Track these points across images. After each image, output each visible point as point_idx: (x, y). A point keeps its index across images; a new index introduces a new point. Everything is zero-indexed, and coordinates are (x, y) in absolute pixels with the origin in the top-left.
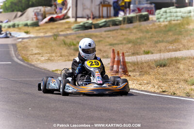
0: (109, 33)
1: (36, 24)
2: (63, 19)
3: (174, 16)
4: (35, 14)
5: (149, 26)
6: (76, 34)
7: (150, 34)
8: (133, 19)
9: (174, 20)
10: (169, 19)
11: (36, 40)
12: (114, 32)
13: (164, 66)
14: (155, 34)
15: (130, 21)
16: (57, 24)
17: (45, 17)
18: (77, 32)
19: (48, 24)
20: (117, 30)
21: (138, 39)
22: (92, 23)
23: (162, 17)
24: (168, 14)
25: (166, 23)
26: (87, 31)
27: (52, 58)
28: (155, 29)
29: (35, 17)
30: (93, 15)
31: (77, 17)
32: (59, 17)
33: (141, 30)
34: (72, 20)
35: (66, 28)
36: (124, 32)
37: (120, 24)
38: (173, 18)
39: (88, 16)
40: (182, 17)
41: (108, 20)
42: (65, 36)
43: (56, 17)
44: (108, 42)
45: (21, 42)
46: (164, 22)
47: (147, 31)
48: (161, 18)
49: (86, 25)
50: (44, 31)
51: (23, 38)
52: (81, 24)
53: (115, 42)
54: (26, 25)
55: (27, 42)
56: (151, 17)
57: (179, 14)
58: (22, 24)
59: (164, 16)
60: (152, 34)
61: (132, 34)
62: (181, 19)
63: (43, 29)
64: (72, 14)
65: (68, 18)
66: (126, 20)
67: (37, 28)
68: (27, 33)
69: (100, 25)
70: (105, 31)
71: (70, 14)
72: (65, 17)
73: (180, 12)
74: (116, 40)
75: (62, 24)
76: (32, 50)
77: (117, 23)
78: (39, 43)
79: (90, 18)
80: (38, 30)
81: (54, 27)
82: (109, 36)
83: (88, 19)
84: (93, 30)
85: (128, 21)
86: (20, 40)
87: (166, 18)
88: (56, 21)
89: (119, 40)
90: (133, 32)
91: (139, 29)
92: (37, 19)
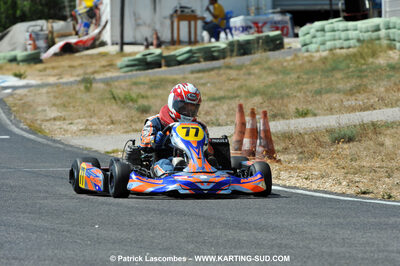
0: (201, 75)
1: (34, 59)
2: (93, 46)
3: (340, 39)
4: (30, 36)
5: (286, 61)
6: (130, 77)
7: (294, 76)
8: (251, 46)
9: (342, 48)
10: (329, 44)
11: (44, 90)
12: (212, 73)
13: (350, 140)
14: (305, 77)
15: (244, 49)
16: (81, 57)
17: (53, 43)
18: (130, 73)
19: (60, 58)
20: (219, 68)
21: (270, 86)
22: (160, 55)
23: (314, 40)
24: (328, 35)
25: (325, 54)
26: (150, 71)
27: (94, 127)
28: (301, 66)
29: (31, 42)
30: (158, 38)
31: (123, 44)
32: (84, 42)
33: (270, 68)
34: (112, 49)
35: (104, 66)
36: (233, 73)
37: (224, 58)
38: (338, 43)
39: (146, 40)
40: (359, 40)
41: (194, 48)
42: (107, 82)
43: (76, 43)
44: (205, 94)
45: (11, 95)
46: (318, 51)
47: (285, 72)
48: (311, 43)
49: (149, 58)
50: (56, 71)
51: (14, 88)
52: (138, 56)
53: (221, 93)
54: (14, 60)
55: (26, 95)
56: (286, 40)
57: (352, 34)
58: (4, 58)
59: (319, 39)
60: (298, 77)
61: (253, 77)
62: (357, 44)
63: (53, 68)
64: (112, 36)
65: (103, 44)
66: (236, 48)
67: (39, 66)
68: (19, 76)
69: (179, 58)
70: (192, 72)
71: (107, 36)
72: (96, 43)
73: (356, 30)
74: (221, 89)
75: (91, 57)
76: (45, 111)
77: (215, 54)
78: (55, 97)
79: (152, 44)
80: (40, 71)
81: (76, 63)
82: (202, 81)
83: (147, 47)
84: (164, 68)
85: (239, 50)
86: (9, 91)
87: (323, 43)
88: (77, 51)
89: (228, 90)
90: (254, 74)
91: (266, 66)
92: (36, 47)
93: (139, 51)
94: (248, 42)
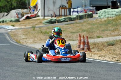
0: (68, 25)
1: (18, 21)
2: (35, 17)
4: (17, 14)
5: (94, 21)
6: (47, 26)
7: (96, 26)
8: (83, 17)
10: (107, 16)
11: (21, 30)
12: (72, 25)
14: (100, 26)
15: (81, 18)
16: (32, 20)
17: (23, 16)
18: (47, 25)
19: (25, 20)
21: (89, 29)
22: (56, 20)
25: (105, 19)
26: (53, 24)
28: (98, 23)
29: (17, 16)
31: (44, 16)
32: (33, 16)
33: (89, 23)
34: (41, 18)
35: (39, 23)
36: (78, 25)
37: (75, 20)
40: (116, 15)
41: (66, 17)
42: (39, 28)
43: (31, 16)
44: (69, 31)
45: (11, 31)
46: (103, 18)
47: (94, 24)
48: (101, 16)
49: (52, 21)
50: (24, 24)
51: (12, 29)
52: (49, 20)
53: (74, 31)
54: (11, 21)
55: (15, 32)
56: (94, 15)
58: (9, 20)
60: (98, 26)
61: (84, 26)
63: (23, 23)
64: (41, 14)
65: (38, 16)
66: (79, 17)
68: (13, 26)
69: (62, 20)
70: (65, 25)
71: (39, 14)
72: (36, 16)
73: (115, 12)
75: (35, 20)
76: (21, 36)
77: (72, 19)
78: (24, 32)
79: (53, 16)
80: (19, 24)
81: (30, 22)
83: (52, 17)
84: (57, 23)
85: (79, 18)
86: (10, 30)
87: (105, 16)
88: (31, 18)
89: (76, 30)
90: (84, 25)
91: (88, 23)
92: (18, 17)
93: (49, 18)
94: (82, 16)
